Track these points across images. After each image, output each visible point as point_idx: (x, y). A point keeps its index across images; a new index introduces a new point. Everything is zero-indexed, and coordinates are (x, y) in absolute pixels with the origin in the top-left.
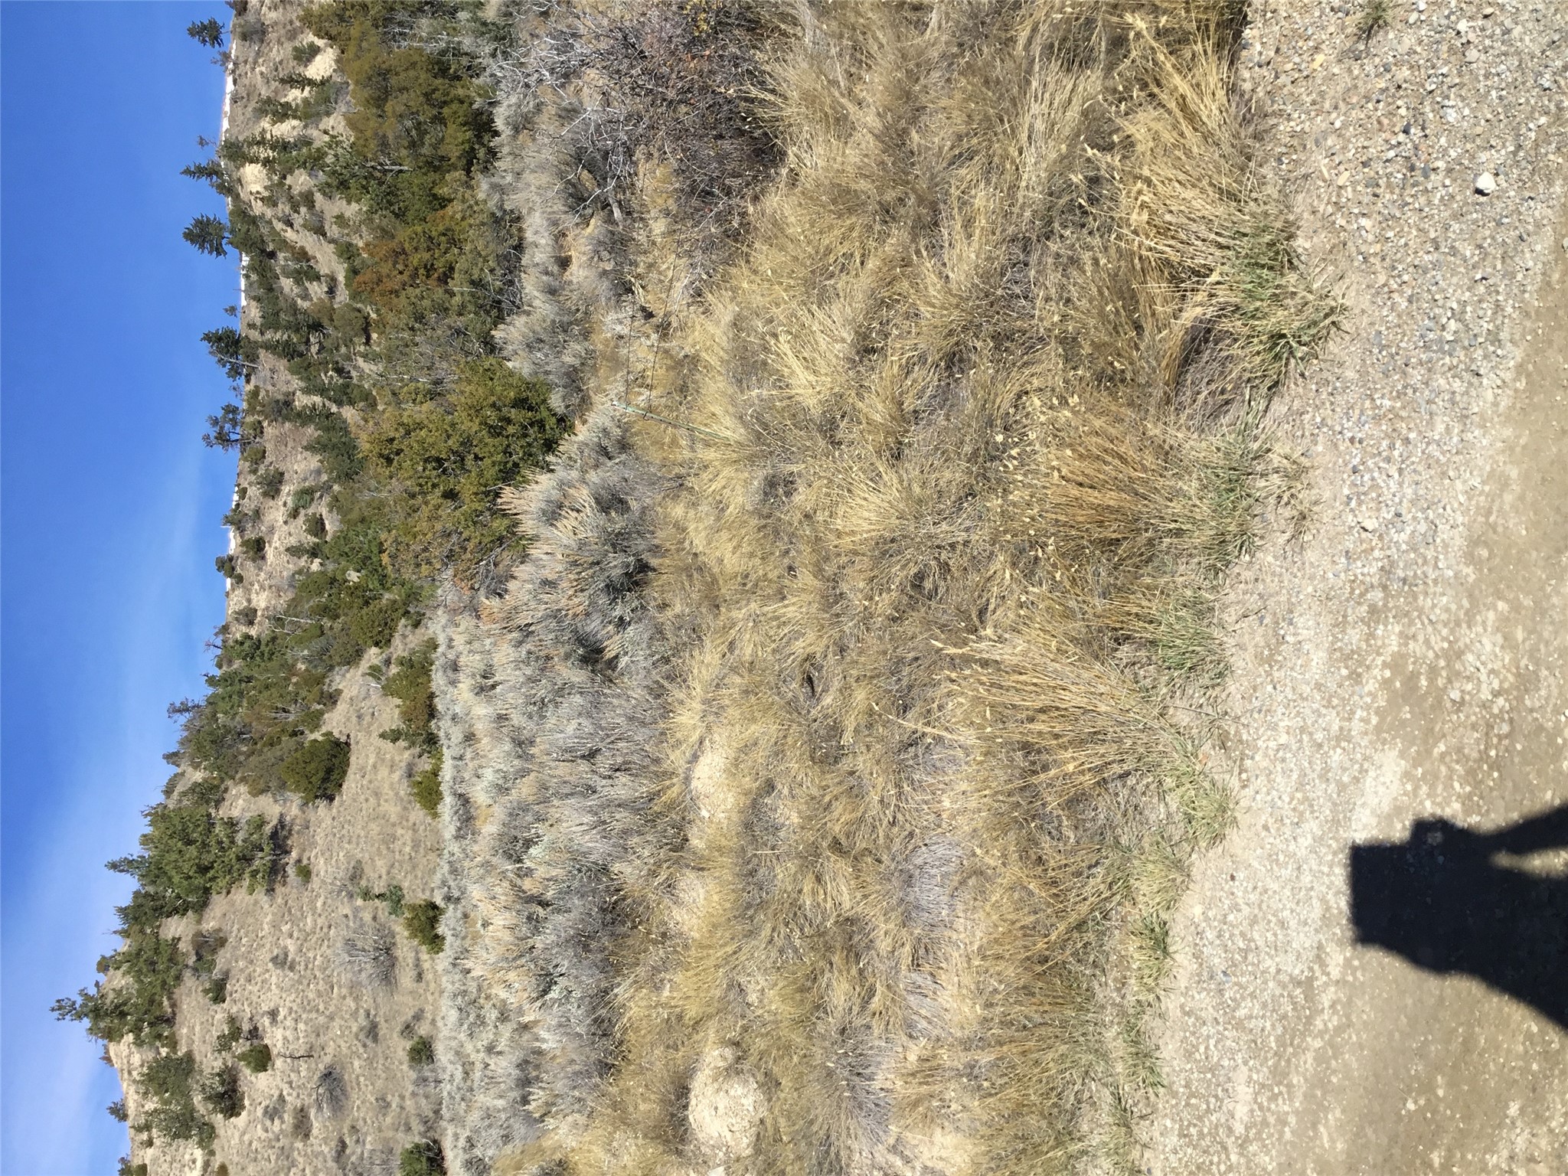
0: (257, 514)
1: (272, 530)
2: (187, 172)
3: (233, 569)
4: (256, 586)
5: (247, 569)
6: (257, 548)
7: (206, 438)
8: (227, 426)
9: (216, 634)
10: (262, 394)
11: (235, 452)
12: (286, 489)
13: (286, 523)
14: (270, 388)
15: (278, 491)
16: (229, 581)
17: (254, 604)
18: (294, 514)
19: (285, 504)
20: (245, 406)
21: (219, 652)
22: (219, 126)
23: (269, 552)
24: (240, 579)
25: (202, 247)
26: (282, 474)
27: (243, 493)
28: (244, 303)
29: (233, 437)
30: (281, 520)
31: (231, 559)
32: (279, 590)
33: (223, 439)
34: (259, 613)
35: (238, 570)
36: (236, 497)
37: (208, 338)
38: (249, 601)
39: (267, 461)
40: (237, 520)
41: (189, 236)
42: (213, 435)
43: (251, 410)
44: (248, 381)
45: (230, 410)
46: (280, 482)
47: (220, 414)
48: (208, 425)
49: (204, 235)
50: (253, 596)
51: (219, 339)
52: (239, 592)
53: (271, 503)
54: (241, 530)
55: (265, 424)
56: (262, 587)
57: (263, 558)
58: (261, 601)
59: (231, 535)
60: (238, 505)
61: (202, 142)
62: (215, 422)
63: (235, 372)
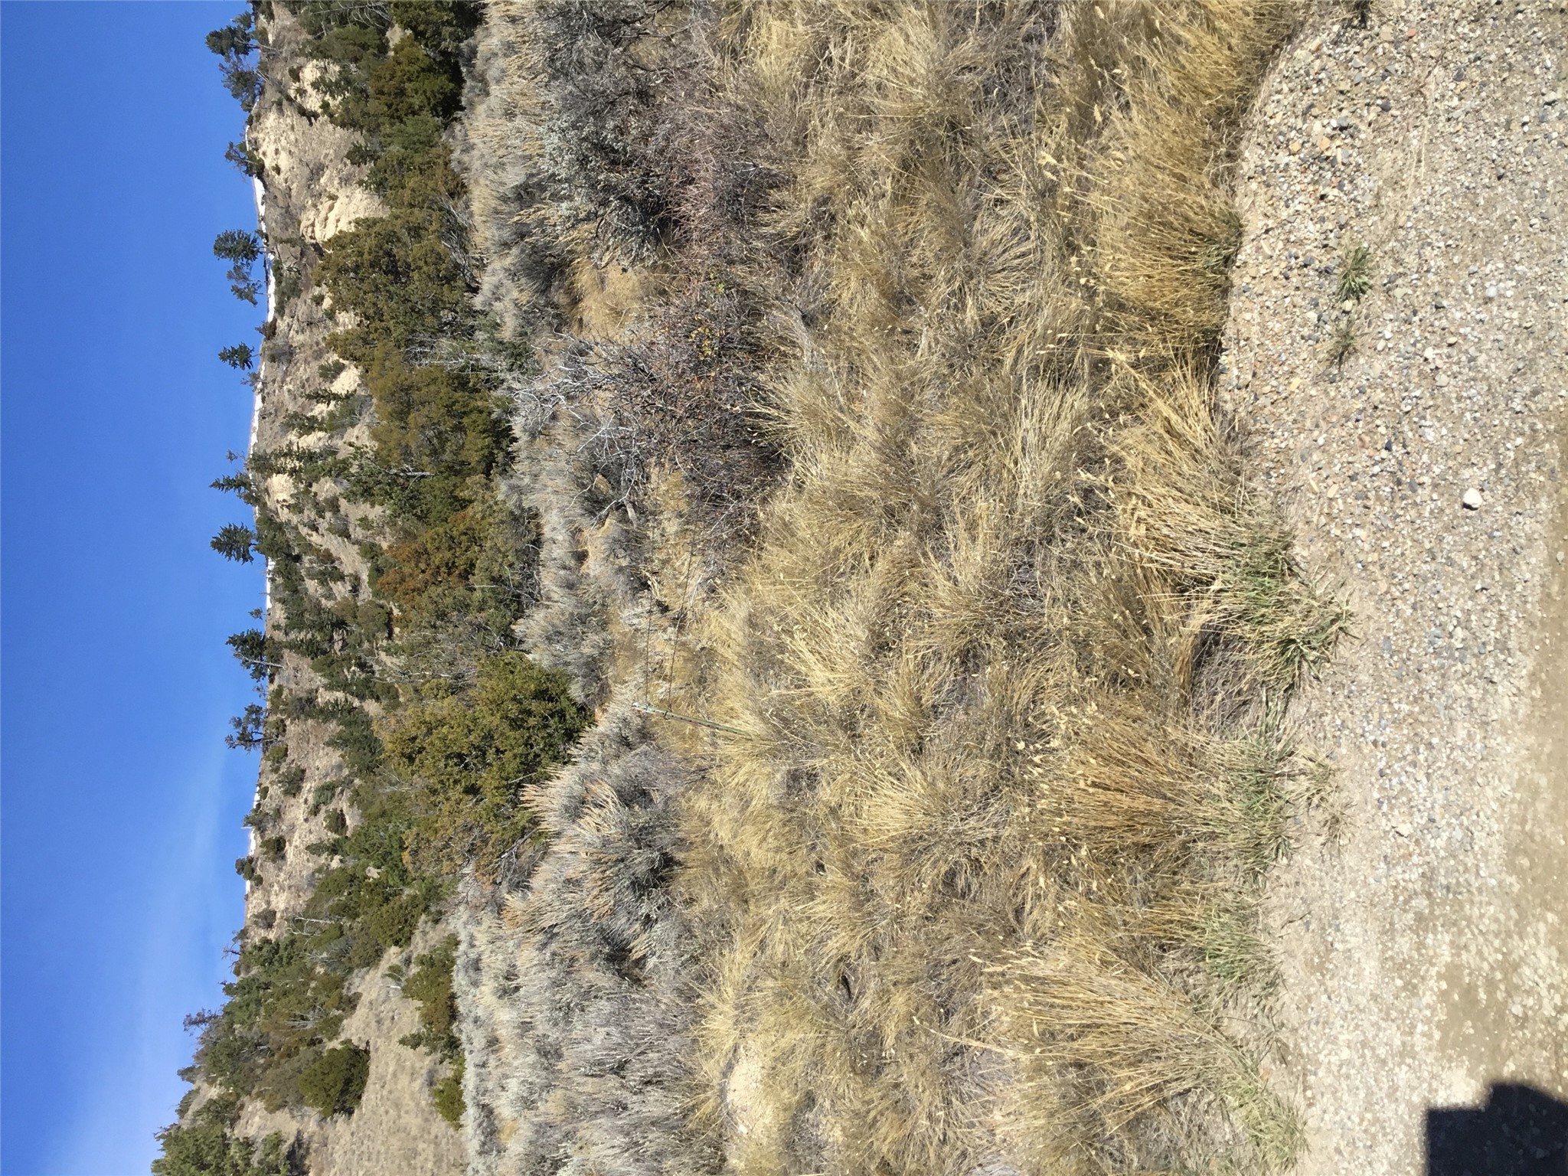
0: (278, 813)
1: (292, 828)
2: (217, 485)
3: (253, 871)
4: (276, 888)
5: (267, 869)
6: (277, 848)
7: (230, 738)
8: (250, 727)
9: (235, 940)
10: (285, 692)
11: (257, 752)
12: (307, 786)
13: (306, 820)
14: (293, 686)
15: (299, 789)
16: (248, 883)
17: (273, 906)
18: (315, 811)
19: (306, 801)
20: (268, 705)
21: (237, 958)
22: (248, 440)
23: (290, 851)
24: (259, 881)
25: (229, 554)
26: (303, 771)
27: (264, 792)
28: (269, 605)
29: (256, 737)
30: (302, 818)
31: (251, 860)
32: (298, 891)
33: (246, 740)
34: (278, 915)
35: (258, 872)
36: (257, 797)
37: (233, 641)
38: (268, 903)
39: (288, 760)
40: (258, 821)
41: (218, 545)
42: (236, 735)
43: (274, 710)
44: (272, 681)
45: (254, 710)
46: (302, 779)
47: (243, 714)
48: (232, 726)
49: (231, 543)
50: (273, 898)
51: (244, 642)
52: (259, 894)
53: (292, 801)
54: (261, 829)
55: (288, 722)
56: (282, 888)
57: (283, 857)
58: (280, 902)
59: (252, 835)
60: (259, 805)
61: (231, 457)
62: (238, 723)
63: (259, 673)
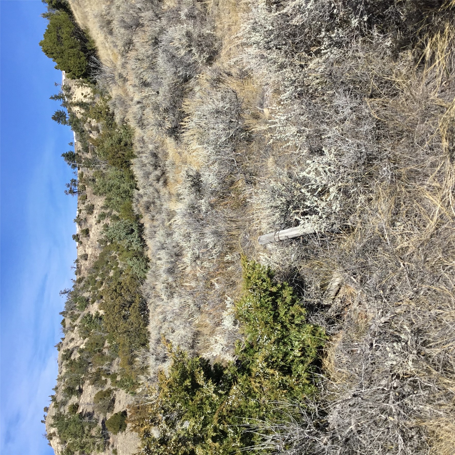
0: (86, 220)
1: (91, 226)
2: (52, 98)
3: (79, 239)
4: (87, 246)
5: (84, 240)
6: (86, 232)
7: (66, 191)
8: (73, 187)
9: (74, 263)
10: (84, 176)
11: (76, 196)
12: (95, 211)
13: (96, 224)
14: (87, 173)
15: (92, 212)
16: (77, 243)
17: (87, 252)
18: (99, 222)
19: (95, 217)
20: (78, 179)
21: (76, 270)
22: (61, 78)
23: (91, 234)
24: (81, 243)
25: (59, 122)
26: (93, 206)
27: (80, 211)
28: (75, 141)
29: (75, 191)
30: (94, 223)
31: (78, 235)
32: (95, 248)
33: (72, 192)
34: (89, 256)
35: (81, 240)
36: (78, 212)
37: (63, 155)
38: (85, 251)
39: (88, 200)
40: (79, 221)
41: (54, 118)
42: (68, 191)
43: (81, 181)
44: (79, 169)
45: (74, 181)
46: (93, 209)
47: (70, 182)
48: (66, 187)
49: (59, 117)
50: (86, 249)
51: (68, 156)
52: (81, 247)
53: (90, 216)
54: (80, 225)
55: (86, 186)
56: (89, 246)
57: (89, 236)
58: (89, 251)
59: (77, 226)
60: (79, 215)
61: (56, 84)
62: (68, 186)
63: (74, 166)
